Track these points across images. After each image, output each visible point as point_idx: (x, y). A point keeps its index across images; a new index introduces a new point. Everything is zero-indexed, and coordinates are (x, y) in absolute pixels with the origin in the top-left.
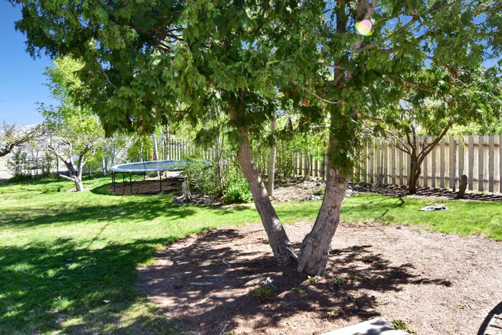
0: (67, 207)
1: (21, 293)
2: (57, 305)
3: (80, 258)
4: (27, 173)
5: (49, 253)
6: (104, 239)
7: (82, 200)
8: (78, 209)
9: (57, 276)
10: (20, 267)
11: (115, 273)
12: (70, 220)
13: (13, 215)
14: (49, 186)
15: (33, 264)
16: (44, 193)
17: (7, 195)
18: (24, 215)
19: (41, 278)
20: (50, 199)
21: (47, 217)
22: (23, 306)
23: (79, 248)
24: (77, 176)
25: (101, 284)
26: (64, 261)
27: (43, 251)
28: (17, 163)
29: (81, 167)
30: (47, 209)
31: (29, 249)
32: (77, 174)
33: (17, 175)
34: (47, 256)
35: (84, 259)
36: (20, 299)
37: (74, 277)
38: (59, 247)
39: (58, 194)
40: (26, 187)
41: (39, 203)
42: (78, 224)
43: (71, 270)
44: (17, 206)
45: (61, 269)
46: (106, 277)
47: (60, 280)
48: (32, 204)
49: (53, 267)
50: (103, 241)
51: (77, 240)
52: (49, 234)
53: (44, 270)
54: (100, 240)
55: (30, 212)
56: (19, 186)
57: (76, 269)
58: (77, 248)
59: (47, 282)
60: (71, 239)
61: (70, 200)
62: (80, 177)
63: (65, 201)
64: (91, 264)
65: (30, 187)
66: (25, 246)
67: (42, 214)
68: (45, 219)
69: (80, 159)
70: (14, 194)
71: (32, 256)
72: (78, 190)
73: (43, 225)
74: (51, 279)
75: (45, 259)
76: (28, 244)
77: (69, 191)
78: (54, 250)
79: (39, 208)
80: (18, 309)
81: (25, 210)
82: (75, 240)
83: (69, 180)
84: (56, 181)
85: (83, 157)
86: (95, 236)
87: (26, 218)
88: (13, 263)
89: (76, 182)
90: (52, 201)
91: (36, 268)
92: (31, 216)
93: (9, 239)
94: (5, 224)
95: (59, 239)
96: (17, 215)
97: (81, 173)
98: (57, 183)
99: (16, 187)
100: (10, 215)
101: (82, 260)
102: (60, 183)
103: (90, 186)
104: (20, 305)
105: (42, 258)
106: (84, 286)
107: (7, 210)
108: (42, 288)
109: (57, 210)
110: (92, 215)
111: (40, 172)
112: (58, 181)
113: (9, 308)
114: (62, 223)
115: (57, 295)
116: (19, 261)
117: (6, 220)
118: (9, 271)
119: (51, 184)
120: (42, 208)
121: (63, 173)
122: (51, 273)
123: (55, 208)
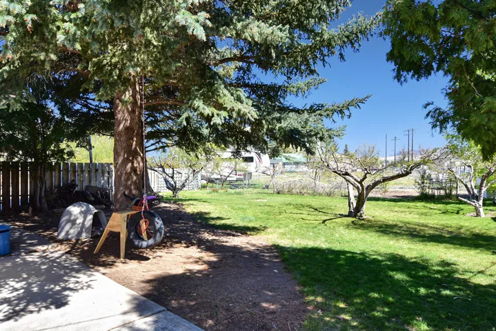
0: (462, 231)
1: (391, 299)
2: (416, 324)
3: (457, 287)
4: (430, 192)
5: (428, 272)
6: (491, 275)
7: (480, 227)
8: (474, 235)
9: (427, 296)
10: (399, 276)
11: (489, 319)
12: (461, 245)
13: (411, 228)
14: (449, 207)
15: (411, 277)
16: (444, 213)
17: (412, 210)
18: (421, 230)
19: (412, 292)
20: (448, 220)
21: (440, 236)
22: (388, 312)
23: (459, 276)
24: (478, 200)
25: (467, 324)
26: (439, 284)
27: (424, 268)
28: (423, 183)
29: (483, 191)
30: (443, 229)
31: (413, 262)
32: (477, 198)
33: (422, 193)
34: (426, 273)
35: (460, 290)
36: (387, 304)
37: (442, 304)
38: (440, 268)
39: (456, 216)
40: (429, 205)
41: (436, 222)
42: (468, 251)
43: (442, 296)
44: (417, 221)
45: (433, 291)
46: (476, 319)
47: (428, 302)
48: (430, 222)
49: (426, 287)
50: (489, 277)
51: (460, 267)
52: (436, 253)
53: (418, 285)
54: (487, 275)
55: (426, 229)
56: (423, 204)
57: (447, 296)
58: (457, 276)
59: (416, 298)
60: (455, 265)
61: (466, 224)
62: (481, 202)
63: (461, 224)
64: (465, 298)
65: (432, 205)
66: (412, 258)
67: (437, 233)
68: (437, 238)
69: (482, 183)
70: (417, 210)
71: (413, 270)
72: (478, 215)
73: (434, 244)
74: (420, 297)
75: (423, 277)
76: (415, 258)
77: (468, 214)
78: (434, 270)
79: (435, 226)
80: (384, 312)
81: (423, 225)
82: (459, 267)
83: (470, 204)
84: (457, 203)
85: (485, 181)
86: (481, 269)
87: (422, 233)
88: (397, 270)
89: (475, 206)
90: (449, 222)
91: (411, 281)
92: (427, 232)
93: (402, 249)
94: (404, 234)
95: (443, 261)
96: (416, 229)
97: (482, 198)
98: (458, 206)
99: (420, 204)
100: (409, 228)
101: (457, 289)
102: (461, 206)
103: (493, 212)
104: (386, 310)
105: (421, 274)
106: (448, 318)
107: (409, 223)
108: (409, 302)
109: (451, 232)
110: (486, 245)
111: (442, 192)
112: (459, 204)
113: (378, 308)
114: (452, 246)
115: (419, 315)
116: (401, 270)
117: (406, 231)
118: (390, 277)
119: (452, 205)
120: (438, 227)
121: (462, 196)
122: (423, 291)
123: (450, 230)
